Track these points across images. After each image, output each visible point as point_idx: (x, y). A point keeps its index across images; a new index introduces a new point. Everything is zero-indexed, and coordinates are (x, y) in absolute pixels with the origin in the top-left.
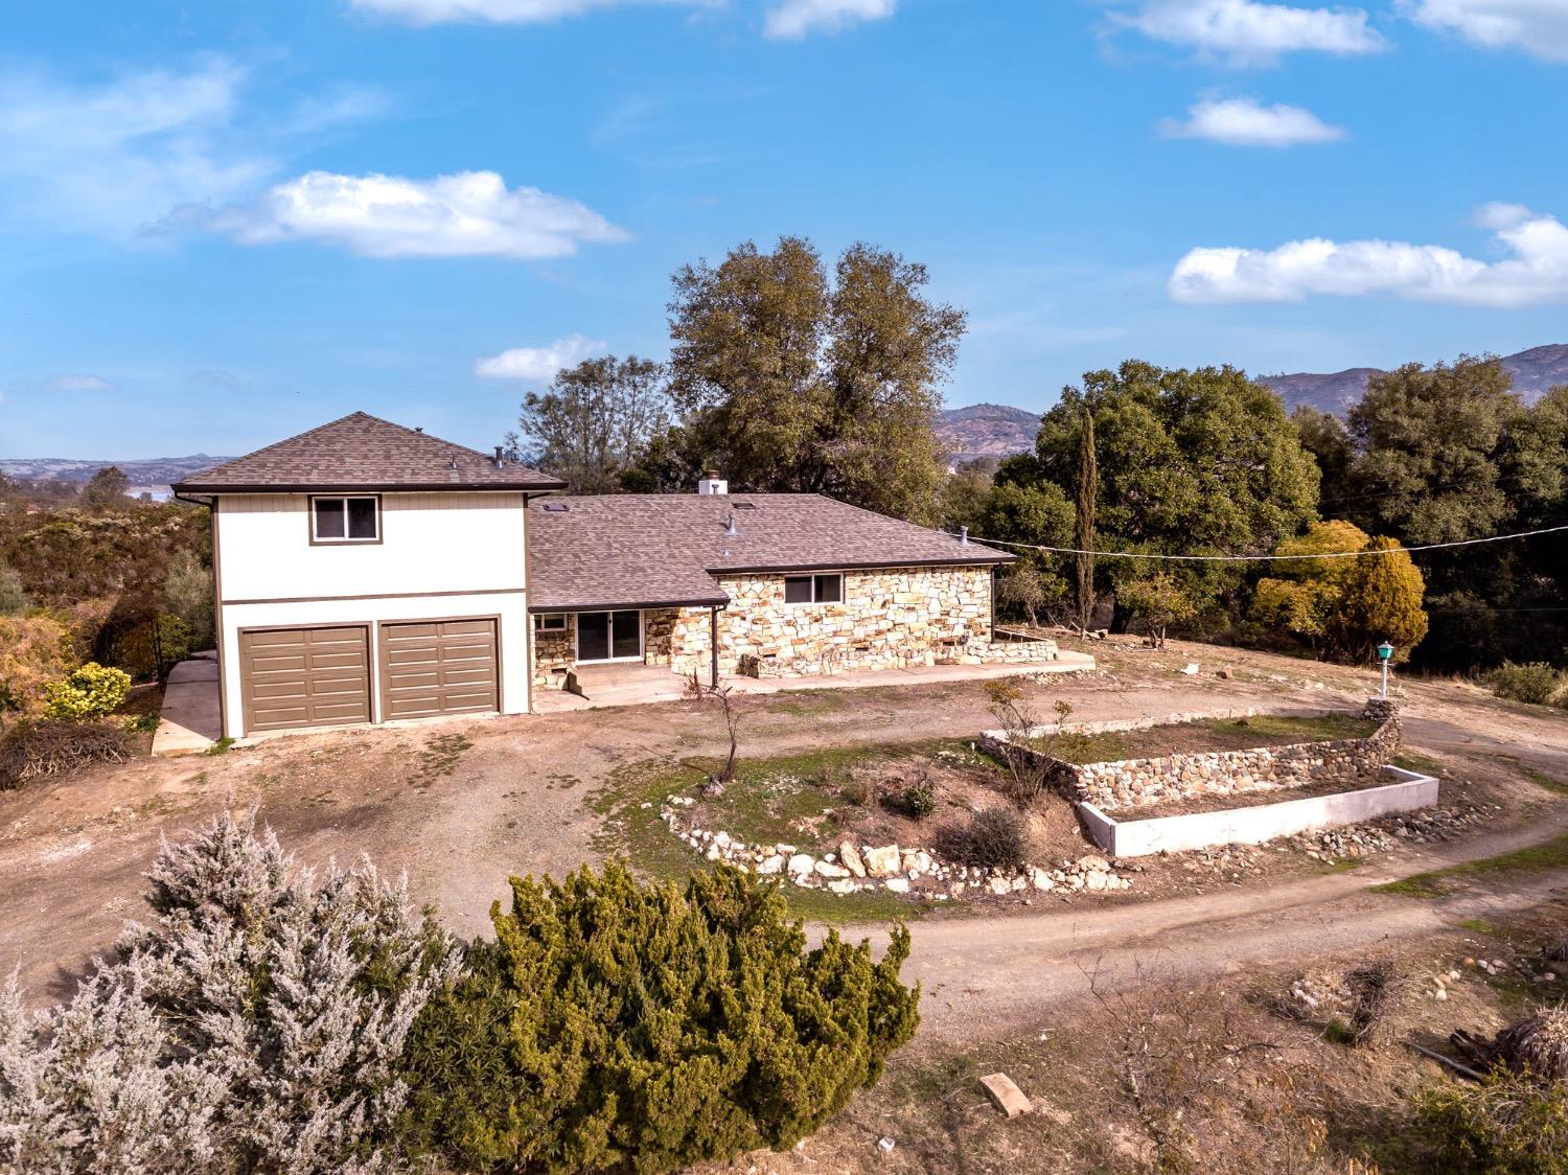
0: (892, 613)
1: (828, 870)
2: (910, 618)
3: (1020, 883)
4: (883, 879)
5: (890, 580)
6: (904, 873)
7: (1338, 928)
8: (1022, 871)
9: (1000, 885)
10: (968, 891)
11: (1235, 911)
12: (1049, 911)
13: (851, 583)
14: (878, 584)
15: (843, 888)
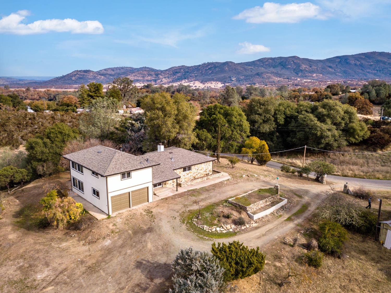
0: (198, 171)
1: (222, 229)
2: (201, 172)
3: (245, 227)
4: (229, 229)
5: (198, 165)
6: (231, 228)
7: (284, 228)
8: (245, 225)
9: (243, 228)
10: (239, 229)
11: (272, 227)
12: (251, 231)
13: (193, 167)
14: (196, 167)
15: (225, 232)
